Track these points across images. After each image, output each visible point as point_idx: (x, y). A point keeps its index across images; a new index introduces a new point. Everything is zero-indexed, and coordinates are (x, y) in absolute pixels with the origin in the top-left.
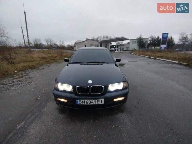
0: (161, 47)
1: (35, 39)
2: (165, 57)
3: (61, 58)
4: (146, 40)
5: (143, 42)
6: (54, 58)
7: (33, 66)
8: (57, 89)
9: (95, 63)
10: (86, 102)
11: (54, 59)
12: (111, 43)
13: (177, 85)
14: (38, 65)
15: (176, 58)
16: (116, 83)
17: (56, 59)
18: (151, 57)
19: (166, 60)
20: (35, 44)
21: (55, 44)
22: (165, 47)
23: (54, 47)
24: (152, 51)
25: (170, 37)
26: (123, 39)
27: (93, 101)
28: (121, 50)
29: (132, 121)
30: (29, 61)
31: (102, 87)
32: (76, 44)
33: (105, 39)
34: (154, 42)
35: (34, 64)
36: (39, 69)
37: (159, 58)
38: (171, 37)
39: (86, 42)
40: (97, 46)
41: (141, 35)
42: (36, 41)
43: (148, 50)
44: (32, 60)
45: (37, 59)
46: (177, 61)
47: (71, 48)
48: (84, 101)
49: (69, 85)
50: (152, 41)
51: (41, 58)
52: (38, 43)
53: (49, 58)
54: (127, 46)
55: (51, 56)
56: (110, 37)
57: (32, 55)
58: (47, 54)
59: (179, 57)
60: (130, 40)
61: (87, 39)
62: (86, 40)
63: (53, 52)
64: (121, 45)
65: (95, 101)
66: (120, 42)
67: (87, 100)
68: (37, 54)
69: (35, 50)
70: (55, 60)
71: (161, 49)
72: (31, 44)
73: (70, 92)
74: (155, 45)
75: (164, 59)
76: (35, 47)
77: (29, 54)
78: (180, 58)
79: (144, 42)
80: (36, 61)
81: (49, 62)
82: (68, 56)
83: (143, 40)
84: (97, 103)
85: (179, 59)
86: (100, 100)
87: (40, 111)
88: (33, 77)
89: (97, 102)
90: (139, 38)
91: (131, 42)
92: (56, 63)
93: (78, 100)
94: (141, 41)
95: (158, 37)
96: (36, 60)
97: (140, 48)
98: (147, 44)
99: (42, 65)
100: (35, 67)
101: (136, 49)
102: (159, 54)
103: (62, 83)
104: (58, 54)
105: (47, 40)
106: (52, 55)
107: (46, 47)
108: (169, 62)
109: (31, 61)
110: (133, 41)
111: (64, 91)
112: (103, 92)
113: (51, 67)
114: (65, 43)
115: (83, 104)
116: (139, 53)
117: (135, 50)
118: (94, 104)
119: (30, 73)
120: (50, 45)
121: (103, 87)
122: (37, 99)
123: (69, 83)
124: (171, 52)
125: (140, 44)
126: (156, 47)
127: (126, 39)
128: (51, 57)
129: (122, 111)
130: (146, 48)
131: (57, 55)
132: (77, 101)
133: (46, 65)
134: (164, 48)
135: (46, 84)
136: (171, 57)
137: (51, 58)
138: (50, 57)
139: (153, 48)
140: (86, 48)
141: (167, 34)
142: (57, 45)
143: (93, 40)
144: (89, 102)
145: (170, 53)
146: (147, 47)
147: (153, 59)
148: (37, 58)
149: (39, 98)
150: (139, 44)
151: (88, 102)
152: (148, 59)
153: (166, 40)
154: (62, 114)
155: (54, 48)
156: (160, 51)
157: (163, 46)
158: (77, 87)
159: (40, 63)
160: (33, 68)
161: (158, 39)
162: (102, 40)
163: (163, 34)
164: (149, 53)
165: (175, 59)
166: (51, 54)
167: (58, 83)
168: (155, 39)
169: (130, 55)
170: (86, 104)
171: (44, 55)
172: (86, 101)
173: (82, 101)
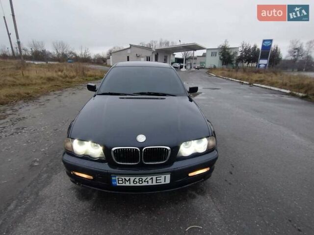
0: (259, 65)
1: (33, 42)
2: (268, 82)
3: (83, 79)
4: (234, 51)
5: (228, 54)
6: (70, 80)
7: (28, 94)
8: (71, 153)
9: (149, 94)
10: (134, 181)
11: (68, 82)
12: (174, 53)
13: (294, 135)
14: (37, 92)
15: (286, 85)
16: (194, 140)
17: (74, 81)
18: (244, 82)
19: (269, 87)
20: (32, 51)
21: (71, 53)
22: (266, 65)
23: (69, 59)
24: (244, 70)
25: (274, 46)
26: (195, 48)
27: (148, 179)
28: (191, 68)
29: (223, 213)
30: (20, 84)
31: (166, 149)
32: (111, 53)
33: (164, 47)
34: (248, 55)
35: (30, 90)
36: (40, 101)
37: (258, 83)
38: (277, 47)
39: (129, 51)
40: (148, 59)
41: (226, 41)
42: (35, 46)
43: (237, 69)
44: (27, 82)
45: (37, 81)
46: (288, 90)
47: (101, 61)
48: (129, 179)
49: (95, 144)
50: (244, 54)
51: (44, 79)
52: (40, 50)
53: (61, 79)
54: (202, 60)
55: (64, 76)
56: (173, 43)
57: (26, 73)
58: (56, 72)
59: (290, 82)
60: (208, 49)
61: (131, 45)
62: (129, 46)
63: (68, 68)
64: (191, 58)
65: (152, 178)
66: (190, 53)
67: (134, 178)
68: (36, 71)
69: (33, 63)
70: (71, 82)
71: (259, 67)
72: (26, 50)
73: (100, 160)
74: (249, 60)
75: (266, 85)
76: (34, 57)
77: (20, 72)
78: (291, 84)
79: (232, 54)
80: (35, 84)
81: (59, 88)
82: (95, 76)
83: (230, 51)
84: (156, 182)
85: (291, 86)
86: (163, 177)
87: (37, 194)
88: (27, 118)
89: (157, 180)
90: (223, 46)
91: (210, 53)
92: (74, 89)
93: (115, 176)
94: (225, 51)
95: (255, 47)
96: (34, 82)
97: (223, 65)
98: (235, 58)
99: (46, 93)
100: (31, 96)
101: (217, 66)
102: (256, 77)
103: (82, 140)
104: (77, 73)
105: (56, 44)
106: (67, 73)
107: (55, 57)
108: (275, 92)
109: (24, 85)
110: (213, 52)
111: (86, 157)
112: (168, 160)
113: (62, 97)
114: (90, 52)
115: (127, 184)
116: (223, 73)
117: (215, 67)
118: (150, 184)
119: (20, 108)
120: (63, 54)
121: (168, 148)
122: (32, 166)
123: (96, 141)
124: (275, 73)
125: (224, 57)
126: (250, 64)
127: (201, 48)
128: (63, 78)
129: (202, 192)
130: (235, 65)
131: (75, 74)
132: (113, 178)
133: (55, 94)
134: (264, 66)
135: (51, 132)
136: (277, 83)
137: (64, 80)
138: (61, 77)
139: (246, 65)
140: (131, 63)
141: (271, 41)
142: (75, 54)
143: (142, 47)
144: (140, 181)
145: (274, 75)
146: (236, 63)
147: (247, 84)
148: (36, 79)
149: (36, 164)
150: (222, 58)
151: (138, 181)
152: (238, 84)
153: (268, 52)
154: (83, 202)
155: (69, 61)
156: (258, 71)
157: (263, 62)
158: (114, 149)
159: (41, 88)
160: (29, 98)
161: (255, 50)
162: (158, 47)
163: (264, 41)
164: (240, 74)
165: (284, 86)
166: (65, 71)
167: (73, 139)
168: (249, 50)
169: (207, 76)
170: (132, 184)
171: (50, 74)
172: (132, 179)
173: (125, 179)
